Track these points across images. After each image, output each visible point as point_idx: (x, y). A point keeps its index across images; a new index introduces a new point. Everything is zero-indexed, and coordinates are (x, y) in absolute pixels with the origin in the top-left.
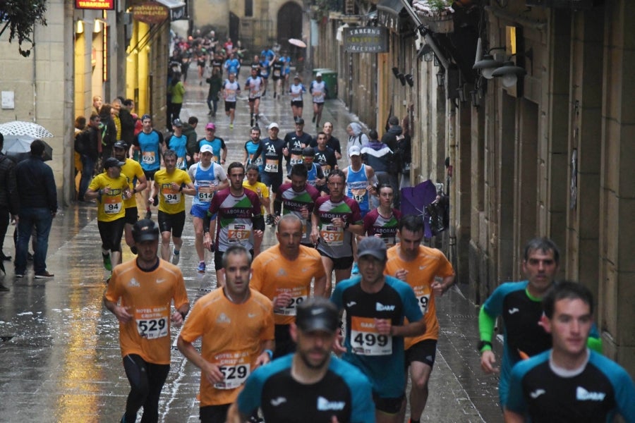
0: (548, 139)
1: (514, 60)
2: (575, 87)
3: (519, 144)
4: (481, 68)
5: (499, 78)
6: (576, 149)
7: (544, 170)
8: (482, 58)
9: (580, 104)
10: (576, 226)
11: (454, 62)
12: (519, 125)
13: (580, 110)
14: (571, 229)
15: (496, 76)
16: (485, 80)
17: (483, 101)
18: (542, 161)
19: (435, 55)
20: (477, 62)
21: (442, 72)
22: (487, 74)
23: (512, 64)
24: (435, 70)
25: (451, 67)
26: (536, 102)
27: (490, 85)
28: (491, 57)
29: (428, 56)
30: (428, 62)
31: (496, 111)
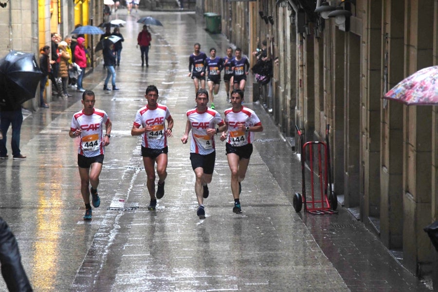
0: (367, 60)
1: (343, 5)
2: (385, 24)
3: (347, 64)
4: (320, 12)
5: (333, 18)
6: (386, 67)
7: (365, 81)
8: (321, 4)
9: (389, 36)
10: (387, 121)
11: (302, 7)
12: (347, 50)
13: (389, 40)
14: (384, 123)
15: (331, 17)
16: (323, 20)
17: (322, 34)
18: (363, 76)
19: (289, 3)
20: (318, 7)
21: (293, 14)
22: (324, 16)
23: (342, 8)
24: (288, 13)
25: (300, 11)
26: (359, 34)
27: (327, 23)
28: (328, 4)
29: (284, 3)
30: (284, 7)
31: (331, 41)
